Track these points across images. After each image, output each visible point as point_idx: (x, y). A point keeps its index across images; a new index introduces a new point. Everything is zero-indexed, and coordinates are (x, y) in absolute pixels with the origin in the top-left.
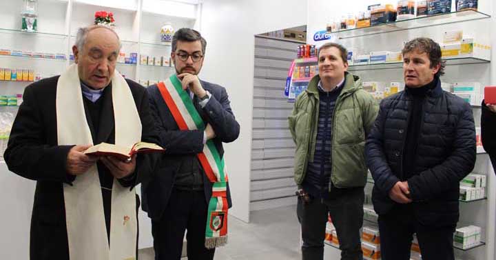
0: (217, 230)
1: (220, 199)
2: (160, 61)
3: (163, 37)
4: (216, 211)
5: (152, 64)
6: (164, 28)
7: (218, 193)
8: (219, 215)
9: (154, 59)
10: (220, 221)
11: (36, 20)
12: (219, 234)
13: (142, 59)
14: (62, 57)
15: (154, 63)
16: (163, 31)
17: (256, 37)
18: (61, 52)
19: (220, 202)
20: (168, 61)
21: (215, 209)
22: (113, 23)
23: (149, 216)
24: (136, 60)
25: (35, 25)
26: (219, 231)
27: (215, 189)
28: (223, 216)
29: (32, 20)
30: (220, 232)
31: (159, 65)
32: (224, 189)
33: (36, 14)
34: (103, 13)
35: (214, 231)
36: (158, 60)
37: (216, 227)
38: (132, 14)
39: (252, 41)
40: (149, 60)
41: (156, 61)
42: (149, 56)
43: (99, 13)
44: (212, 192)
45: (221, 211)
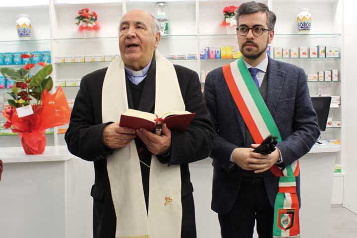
0: (287, 229)
1: (288, 196)
2: (297, 52)
3: (299, 25)
4: (284, 208)
6: (299, 15)
8: (287, 213)
9: (290, 51)
10: (289, 220)
11: (167, 24)
12: (289, 234)
13: (276, 53)
14: (193, 58)
15: (290, 55)
16: (298, 19)
18: (192, 53)
19: (288, 198)
20: (307, 52)
21: (282, 206)
25: (167, 28)
26: (288, 230)
27: (281, 185)
28: (293, 214)
29: (163, 24)
30: (290, 232)
32: (294, 184)
33: (167, 18)
34: (231, 7)
35: (282, 230)
36: (295, 50)
37: (285, 226)
40: (284, 53)
41: (292, 53)
42: (284, 49)
43: (227, 8)
44: (278, 187)
45: (290, 208)
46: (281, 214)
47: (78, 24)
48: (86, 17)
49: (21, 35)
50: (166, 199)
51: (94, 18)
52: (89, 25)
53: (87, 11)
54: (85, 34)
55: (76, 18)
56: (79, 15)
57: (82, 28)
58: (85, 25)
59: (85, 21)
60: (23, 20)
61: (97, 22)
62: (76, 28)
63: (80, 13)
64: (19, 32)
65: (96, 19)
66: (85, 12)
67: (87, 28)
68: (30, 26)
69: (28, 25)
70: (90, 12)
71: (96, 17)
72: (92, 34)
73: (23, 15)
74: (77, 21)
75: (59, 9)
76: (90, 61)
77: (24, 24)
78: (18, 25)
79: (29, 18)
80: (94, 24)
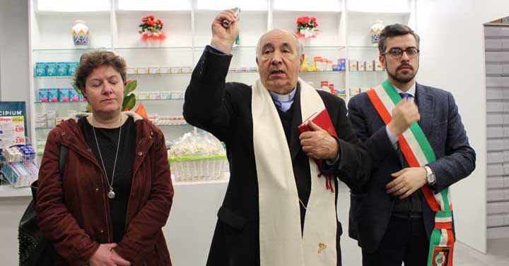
1: (444, 231)
3: (373, 38)
4: (440, 246)
5: (363, 69)
6: (373, 27)
7: (442, 225)
8: (443, 251)
9: (365, 63)
10: (444, 258)
13: (351, 65)
15: (365, 68)
16: (372, 31)
17: (485, 25)
19: (445, 234)
21: (438, 243)
22: (317, 28)
23: (359, 245)
24: (345, 66)
27: (437, 220)
28: (448, 252)
31: (371, 69)
32: (449, 219)
34: (305, 18)
36: (370, 64)
37: (440, 265)
38: (337, 16)
39: (481, 32)
40: (359, 65)
41: (367, 66)
42: (359, 61)
43: (301, 19)
44: (435, 223)
45: (445, 246)
46: (436, 252)
47: (140, 32)
48: (150, 25)
49: (77, 43)
50: (321, 245)
51: (160, 26)
52: (155, 34)
53: (152, 19)
54: (150, 43)
55: (140, 26)
56: (143, 23)
57: (146, 37)
58: (149, 34)
59: (150, 30)
60: (80, 27)
61: (162, 30)
62: (139, 37)
63: (144, 21)
64: (75, 39)
65: (161, 28)
66: (149, 19)
67: (153, 37)
68: (88, 33)
69: (85, 32)
70: (155, 20)
71: (162, 25)
72: (157, 43)
73: (80, 21)
74: (141, 29)
75: (120, 15)
76: (154, 72)
77: (81, 31)
78: (75, 32)
79: (86, 25)
80: (160, 33)
